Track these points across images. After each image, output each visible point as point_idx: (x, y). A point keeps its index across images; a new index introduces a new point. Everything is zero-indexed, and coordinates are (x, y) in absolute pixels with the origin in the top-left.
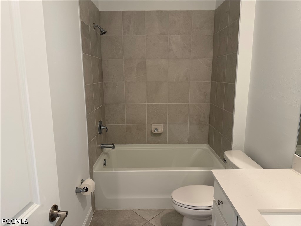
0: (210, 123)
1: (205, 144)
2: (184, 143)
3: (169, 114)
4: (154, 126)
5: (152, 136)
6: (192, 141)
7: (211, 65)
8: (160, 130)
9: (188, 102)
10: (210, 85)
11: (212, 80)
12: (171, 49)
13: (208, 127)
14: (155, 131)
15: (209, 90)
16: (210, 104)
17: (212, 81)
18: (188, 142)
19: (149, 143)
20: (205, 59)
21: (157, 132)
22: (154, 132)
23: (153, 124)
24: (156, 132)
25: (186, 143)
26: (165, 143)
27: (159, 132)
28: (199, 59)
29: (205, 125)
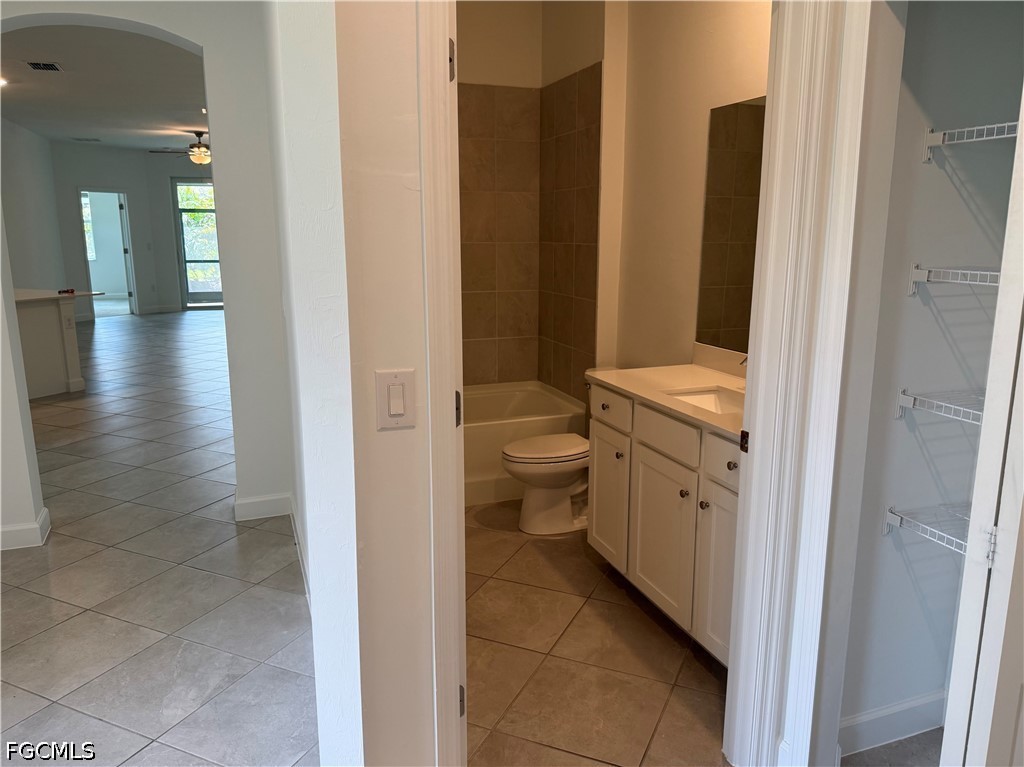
0: (539, 334)
1: (533, 380)
2: (489, 383)
6: (505, 377)
9: (494, 289)
10: (537, 250)
11: (541, 240)
13: (536, 343)
15: (535, 261)
16: (540, 292)
17: (542, 243)
18: (497, 379)
20: (524, 193)
25: (494, 382)
28: (513, 193)
29: (531, 338)
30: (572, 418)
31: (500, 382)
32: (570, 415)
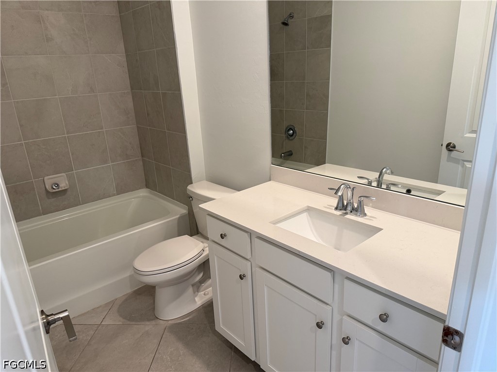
0: (142, 156)
1: (142, 188)
2: (110, 197)
3: (72, 154)
4: (49, 181)
5: (49, 198)
6: (122, 190)
7: (125, 65)
8: (64, 185)
9: (102, 129)
10: (130, 96)
11: (132, 88)
12: (50, 36)
13: (141, 163)
14: (54, 187)
15: (130, 104)
16: (137, 127)
17: (133, 91)
18: (115, 192)
19: (45, 212)
20: (113, 55)
21: (60, 189)
22: (54, 191)
23: (46, 178)
24: (57, 190)
25: (114, 195)
26: (76, 203)
27: (63, 189)
28: (104, 55)
29: (136, 160)
30: (179, 218)
31: (118, 194)
32: (178, 216)
